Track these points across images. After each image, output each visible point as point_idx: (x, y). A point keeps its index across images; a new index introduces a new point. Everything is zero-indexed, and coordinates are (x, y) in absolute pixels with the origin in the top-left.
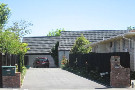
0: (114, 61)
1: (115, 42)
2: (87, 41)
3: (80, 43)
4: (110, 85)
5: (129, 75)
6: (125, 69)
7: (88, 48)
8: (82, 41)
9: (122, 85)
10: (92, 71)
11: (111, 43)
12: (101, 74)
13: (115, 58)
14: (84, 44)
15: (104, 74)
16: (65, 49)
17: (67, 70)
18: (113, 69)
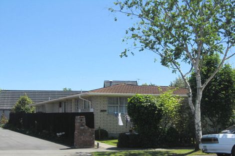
0: (79, 121)
1: (65, 103)
2: (31, 101)
3: (23, 102)
4: (73, 146)
5: (94, 135)
6: (90, 130)
7: (31, 107)
8: (26, 100)
9: (87, 145)
10: (44, 131)
11: (60, 103)
12: (58, 134)
13: (80, 118)
14: (28, 104)
15: (60, 134)
16: (5, 108)
17: (10, 129)
18: (78, 129)
